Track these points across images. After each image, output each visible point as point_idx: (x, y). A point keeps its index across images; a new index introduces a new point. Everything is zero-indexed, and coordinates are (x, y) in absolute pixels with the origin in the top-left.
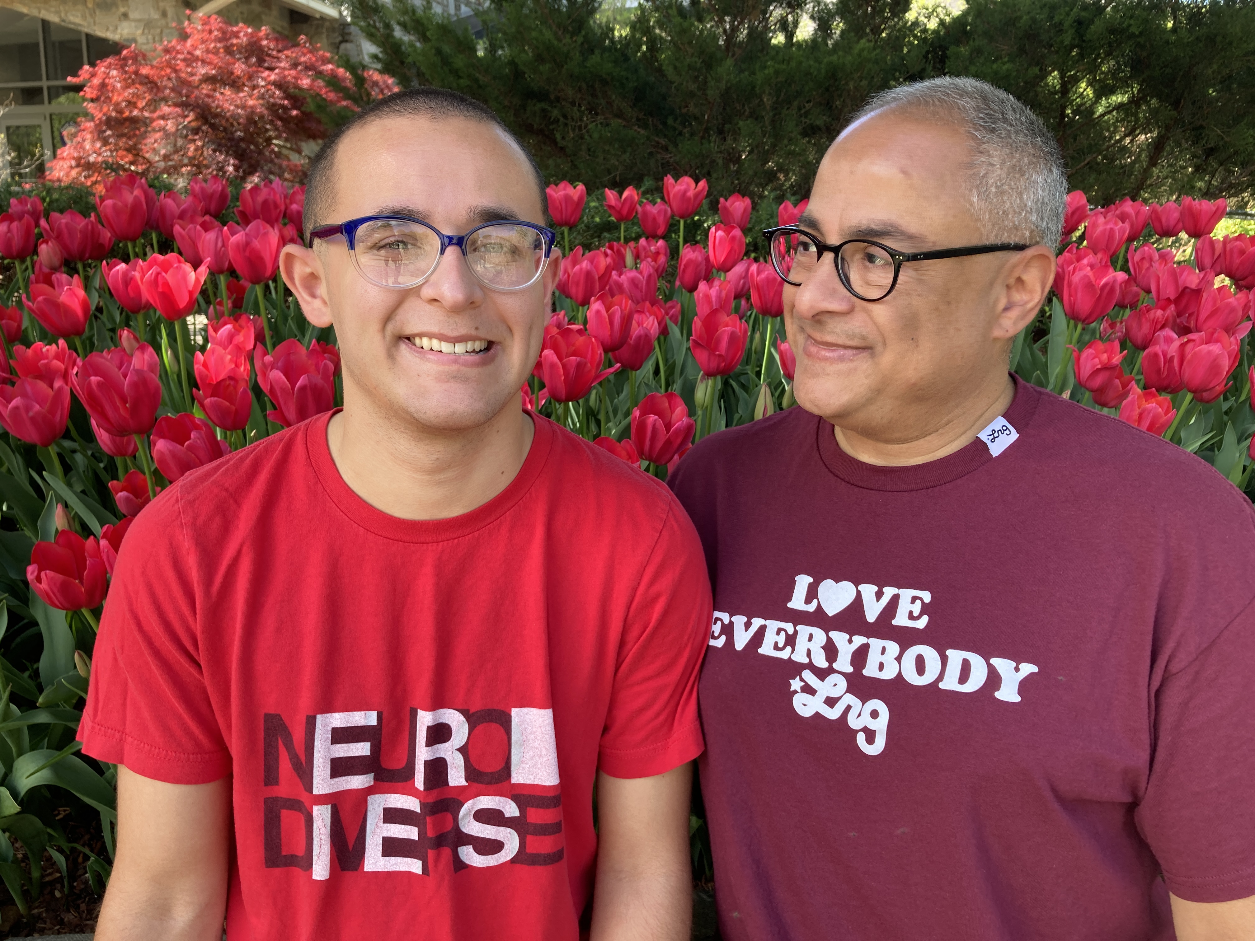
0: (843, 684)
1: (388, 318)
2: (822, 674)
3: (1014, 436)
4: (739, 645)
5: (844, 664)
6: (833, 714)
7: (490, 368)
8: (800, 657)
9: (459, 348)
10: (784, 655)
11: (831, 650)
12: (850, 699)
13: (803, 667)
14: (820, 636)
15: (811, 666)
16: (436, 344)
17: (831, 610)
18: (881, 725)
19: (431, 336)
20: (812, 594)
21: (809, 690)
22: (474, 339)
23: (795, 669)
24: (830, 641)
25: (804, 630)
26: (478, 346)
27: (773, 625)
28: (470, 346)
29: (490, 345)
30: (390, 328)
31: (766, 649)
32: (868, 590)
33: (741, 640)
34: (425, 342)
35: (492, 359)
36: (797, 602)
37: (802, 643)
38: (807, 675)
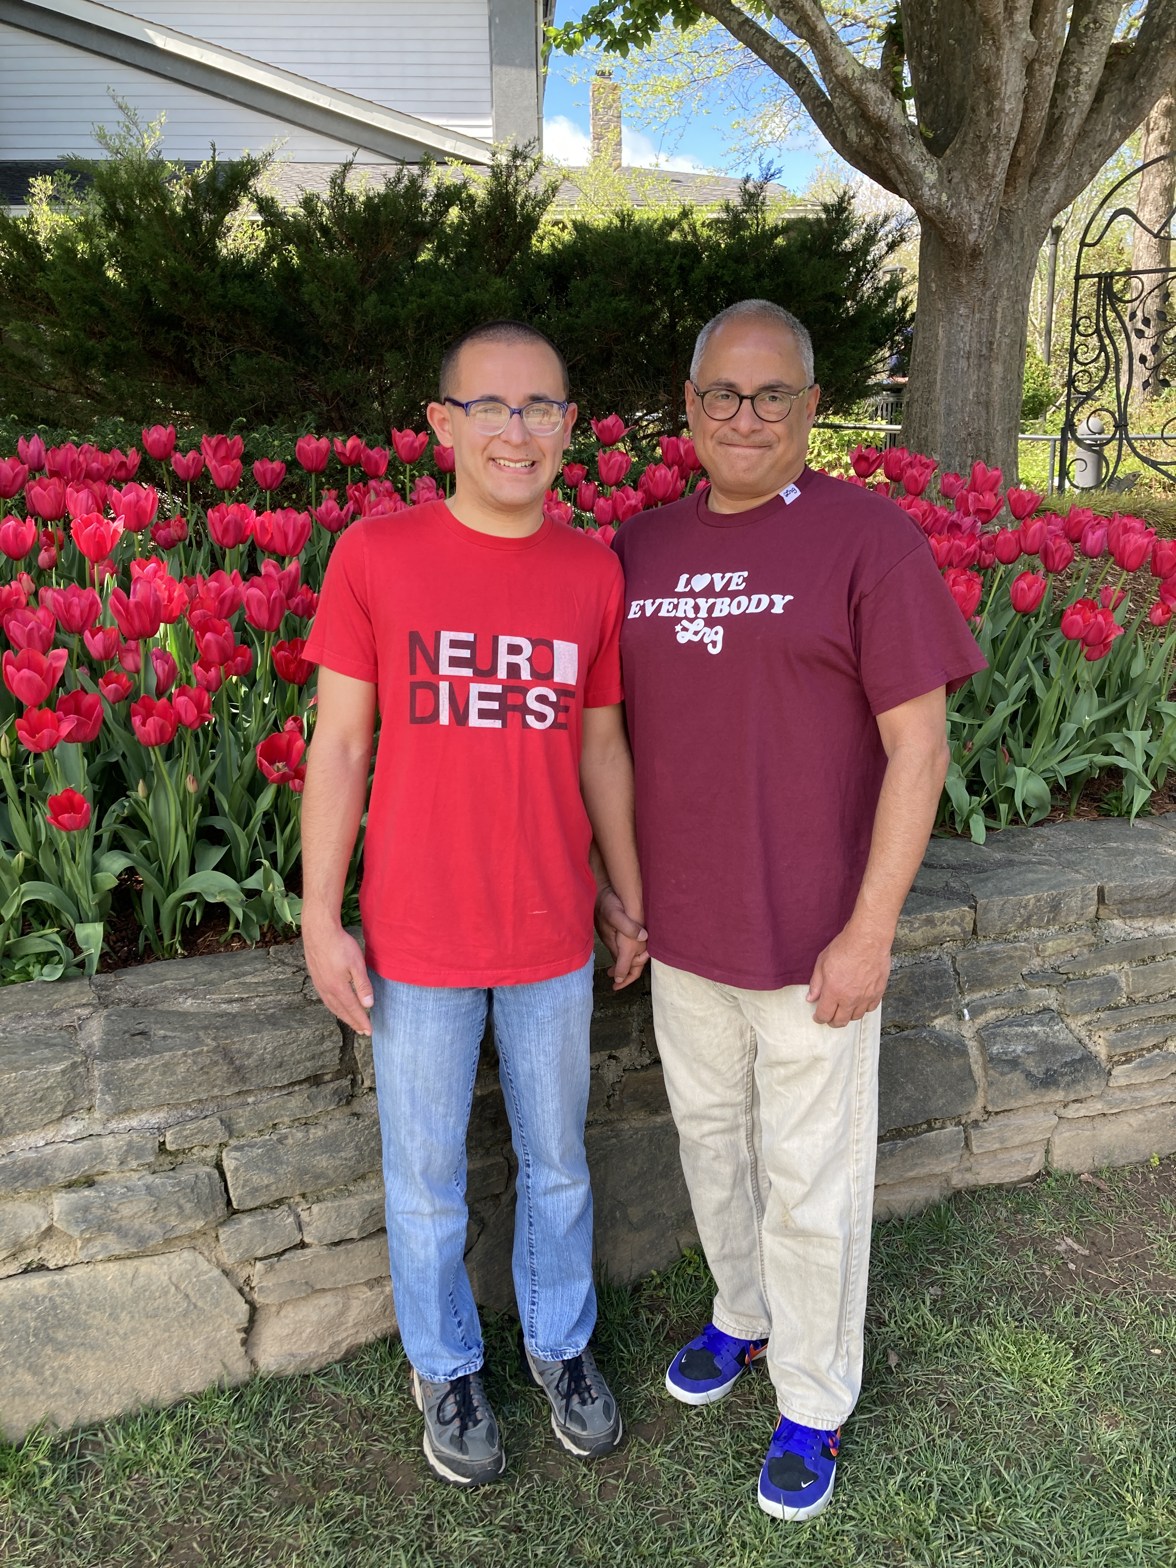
0: (702, 623)
1: (485, 449)
2: (691, 621)
3: (799, 493)
4: (648, 614)
5: (703, 614)
6: (696, 639)
7: (533, 475)
8: (680, 614)
9: (518, 465)
10: (672, 614)
11: (697, 609)
12: (707, 630)
13: (682, 619)
14: (691, 602)
15: (686, 618)
16: (507, 463)
17: (697, 589)
18: (719, 639)
19: (504, 459)
20: (688, 582)
21: (685, 629)
22: (525, 460)
23: (678, 620)
24: (696, 604)
25: (682, 601)
26: (527, 463)
27: (666, 601)
28: (523, 464)
29: (533, 464)
30: (485, 453)
31: (663, 613)
32: (717, 576)
33: (649, 612)
34: (502, 462)
35: (534, 471)
36: (680, 588)
37: (681, 607)
38: (685, 623)
